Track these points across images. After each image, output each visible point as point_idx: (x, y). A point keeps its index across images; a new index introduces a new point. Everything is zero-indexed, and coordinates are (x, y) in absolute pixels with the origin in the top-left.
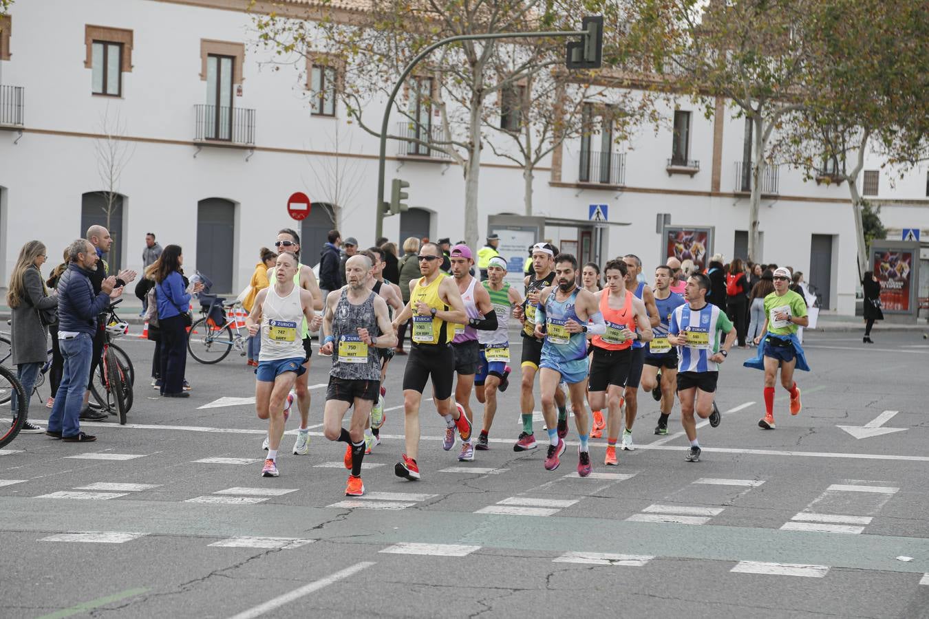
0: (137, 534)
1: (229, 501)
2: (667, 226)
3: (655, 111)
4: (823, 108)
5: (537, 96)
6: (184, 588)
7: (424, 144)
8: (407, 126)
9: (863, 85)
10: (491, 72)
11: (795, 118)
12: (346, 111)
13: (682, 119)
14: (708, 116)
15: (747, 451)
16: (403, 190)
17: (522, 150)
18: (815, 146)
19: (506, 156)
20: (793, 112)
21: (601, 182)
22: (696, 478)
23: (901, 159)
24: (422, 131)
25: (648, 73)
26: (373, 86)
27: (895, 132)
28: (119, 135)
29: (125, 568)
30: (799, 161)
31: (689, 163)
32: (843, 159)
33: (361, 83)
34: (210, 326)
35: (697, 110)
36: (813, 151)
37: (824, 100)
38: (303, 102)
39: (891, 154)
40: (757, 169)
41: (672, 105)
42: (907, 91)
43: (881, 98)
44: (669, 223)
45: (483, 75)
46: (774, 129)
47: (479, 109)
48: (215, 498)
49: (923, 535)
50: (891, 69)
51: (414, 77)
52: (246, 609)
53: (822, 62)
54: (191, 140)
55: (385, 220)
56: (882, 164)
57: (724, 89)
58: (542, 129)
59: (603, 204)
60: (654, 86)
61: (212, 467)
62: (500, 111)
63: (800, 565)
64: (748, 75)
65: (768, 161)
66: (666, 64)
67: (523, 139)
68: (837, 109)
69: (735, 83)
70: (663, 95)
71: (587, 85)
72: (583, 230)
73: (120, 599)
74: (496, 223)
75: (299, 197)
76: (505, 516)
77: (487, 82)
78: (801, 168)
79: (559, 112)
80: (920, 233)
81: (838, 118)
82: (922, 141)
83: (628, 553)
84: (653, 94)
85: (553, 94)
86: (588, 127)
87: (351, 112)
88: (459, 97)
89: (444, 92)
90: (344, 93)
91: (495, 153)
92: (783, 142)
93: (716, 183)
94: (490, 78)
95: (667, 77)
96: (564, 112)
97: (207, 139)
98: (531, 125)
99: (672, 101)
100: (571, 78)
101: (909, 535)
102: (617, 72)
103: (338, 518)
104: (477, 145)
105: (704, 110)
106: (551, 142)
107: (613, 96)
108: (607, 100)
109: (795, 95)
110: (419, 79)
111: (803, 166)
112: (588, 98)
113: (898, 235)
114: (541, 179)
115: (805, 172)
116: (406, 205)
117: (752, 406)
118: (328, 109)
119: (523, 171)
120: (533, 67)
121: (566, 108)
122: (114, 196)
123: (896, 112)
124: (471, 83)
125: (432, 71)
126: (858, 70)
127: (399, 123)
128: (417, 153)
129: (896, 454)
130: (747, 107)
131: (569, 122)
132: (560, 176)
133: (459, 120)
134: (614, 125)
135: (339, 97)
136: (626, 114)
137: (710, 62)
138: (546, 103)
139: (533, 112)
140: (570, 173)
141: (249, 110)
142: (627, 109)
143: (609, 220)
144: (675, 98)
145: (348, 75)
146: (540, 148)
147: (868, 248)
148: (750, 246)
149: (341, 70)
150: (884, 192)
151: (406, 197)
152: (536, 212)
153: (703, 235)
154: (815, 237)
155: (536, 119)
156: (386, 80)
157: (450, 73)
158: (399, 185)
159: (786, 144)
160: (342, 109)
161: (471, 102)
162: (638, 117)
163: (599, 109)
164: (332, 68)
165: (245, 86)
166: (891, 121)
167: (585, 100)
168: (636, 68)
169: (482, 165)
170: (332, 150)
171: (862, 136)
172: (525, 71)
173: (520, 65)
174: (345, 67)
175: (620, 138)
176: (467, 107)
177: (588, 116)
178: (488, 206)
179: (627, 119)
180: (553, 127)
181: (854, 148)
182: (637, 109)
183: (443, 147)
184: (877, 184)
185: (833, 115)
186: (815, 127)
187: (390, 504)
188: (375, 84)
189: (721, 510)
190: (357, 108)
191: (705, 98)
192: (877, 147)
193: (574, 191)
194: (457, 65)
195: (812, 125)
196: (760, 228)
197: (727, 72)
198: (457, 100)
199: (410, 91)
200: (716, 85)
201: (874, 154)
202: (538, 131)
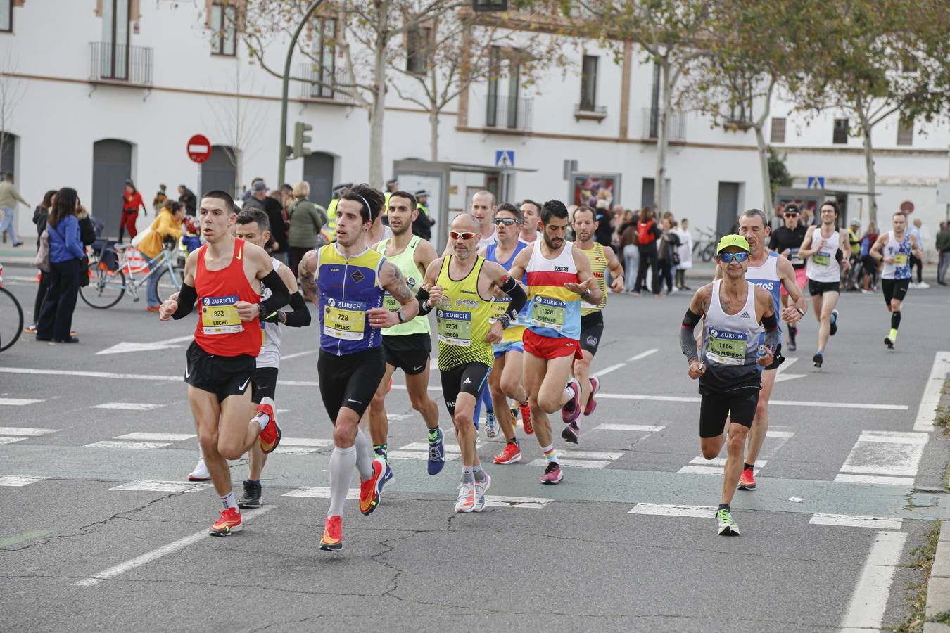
0: (38, 478)
1: (130, 446)
2: (574, 173)
3: (562, 56)
4: (730, 55)
5: (442, 39)
6: (86, 530)
7: (327, 86)
8: (310, 68)
9: (770, 31)
10: (397, 13)
11: (703, 64)
12: (247, 51)
13: (590, 63)
14: (617, 61)
15: (648, 397)
16: (306, 133)
17: (428, 94)
18: (722, 93)
19: (411, 99)
20: (701, 58)
21: (509, 127)
22: (597, 424)
23: (808, 107)
24: (325, 73)
25: (555, 16)
26: (275, 27)
27: (802, 79)
28: (10, 71)
29: (25, 511)
30: (707, 108)
31: (597, 109)
32: (750, 105)
33: (263, 22)
34: (102, 271)
35: (606, 55)
36: (721, 98)
37: (731, 46)
38: (204, 41)
39: (798, 101)
40: (665, 115)
41: (580, 49)
42: (813, 38)
43: (787, 44)
44: (576, 170)
45: (388, 17)
46: (681, 76)
47: (384, 51)
48: (118, 443)
49: (815, 477)
50: (797, 15)
51: (318, 17)
52: (149, 551)
53: (729, 8)
54: (85, 78)
55: (289, 164)
56: (788, 111)
57: (632, 33)
58: (448, 73)
59: (510, 149)
60: (561, 29)
61: (112, 413)
62: (405, 54)
63: (696, 507)
64: (656, 20)
65: (675, 107)
66: (574, 7)
67: (428, 82)
68: (745, 55)
69: (643, 29)
70: (570, 39)
71: (494, 28)
72: (490, 176)
73: (22, 541)
74: (401, 168)
75: (198, 140)
76: (407, 460)
77: (392, 23)
78: (709, 116)
79: (465, 55)
80: (825, 181)
81: (746, 65)
82: (827, 88)
83: (529, 496)
84: (561, 38)
85: (460, 37)
86: (495, 71)
87: (253, 52)
88: (364, 38)
89: (348, 33)
90: (245, 32)
91: (401, 97)
92: (691, 89)
93: (624, 130)
94: (395, 19)
95: (575, 21)
96: (471, 56)
97: (103, 77)
98: (437, 68)
99: (580, 46)
100: (477, 20)
101: (802, 478)
102: (524, 15)
103: (241, 463)
104: (382, 89)
105: (613, 56)
106: (457, 86)
107: (520, 39)
108: (515, 44)
109: (702, 40)
110: (323, 19)
111: (710, 113)
112: (495, 41)
113: (803, 183)
114: (447, 124)
115: (712, 118)
116: (309, 149)
117: (655, 353)
118: (228, 48)
119: (428, 116)
120: (439, 8)
121: (473, 51)
122: (5, 136)
123: (802, 59)
124: (376, 24)
125: (336, 12)
126: (766, 15)
127: (303, 64)
128: (320, 95)
129: (794, 400)
130: (655, 52)
131: (475, 65)
132: (466, 122)
133: (364, 62)
134: (522, 69)
135: (241, 36)
136: (533, 59)
137: (618, 6)
138: (452, 47)
139: (439, 55)
140: (477, 118)
141: (146, 49)
142: (535, 53)
143: (517, 165)
144: (583, 43)
145: (250, 14)
146: (446, 92)
147: (773, 195)
148: (656, 192)
149: (242, 9)
150: (791, 140)
151: (309, 140)
152: (441, 158)
153: (609, 182)
154: (723, 185)
155: (442, 62)
156: (289, 20)
157: (353, 14)
158: (302, 128)
159: (694, 91)
160: (243, 49)
161: (376, 44)
162: (545, 61)
163: (505, 53)
164: (233, 6)
165: (142, 23)
166: (798, 68)
167: (492, 43)
168: (543, 11)
169: (388, 109)
170: (234, 92)
171: (769, 83)
172: (431, 13)
173: (426, 7)
174: (246, 6)
175: (527, 82)
176: (372, 49)
177: (495, 60)
178: (393, 151)
179: (535, 63)
180: (459, 70)
181: (761, 95)
182: (544, 53)
183: (347, 89)
184: (783, 131)
185: (740, 62)
186: (722, 74)
187: (293, 450)
188: (277, 24)
189: (621, 454)
190: (258, 48)
191: (613, 42)
192: (783, 96)
193: (479, 137)
194: (361, 6)
195: (719, 72)
196: (667, 175)
197: (635, 17)
198: (361, 41)
199: (314, 33)
200: (624, 30)
201: (780, 102)
202: (445, 75)
